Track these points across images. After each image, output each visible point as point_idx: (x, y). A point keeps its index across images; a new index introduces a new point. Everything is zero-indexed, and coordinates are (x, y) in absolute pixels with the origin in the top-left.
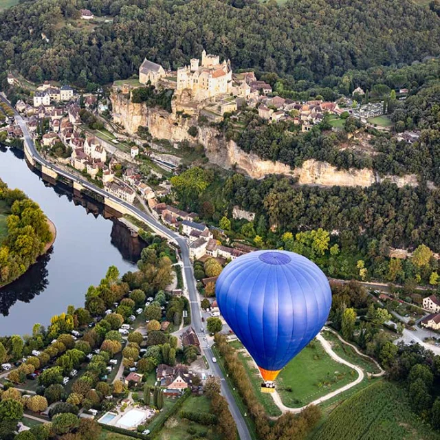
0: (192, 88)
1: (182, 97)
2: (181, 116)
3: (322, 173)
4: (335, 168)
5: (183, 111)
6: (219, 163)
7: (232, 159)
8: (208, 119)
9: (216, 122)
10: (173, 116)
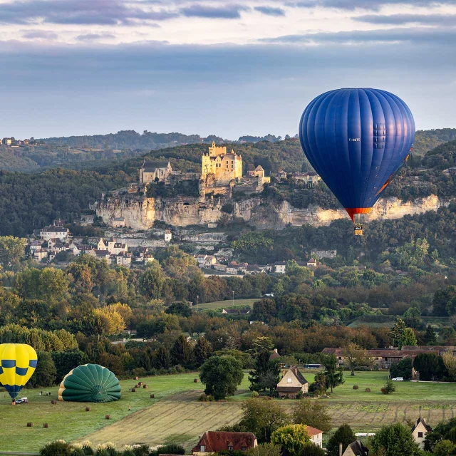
0: (215, 173)
1: (208, 180)
2: (212, 197)
3: (388, 208)
4: (400, 201)
5: (213, 192)
6: (270, 227)
7: (284, 220)
8: (246, 193)
9: (257, 192)
10: (202, 200)
